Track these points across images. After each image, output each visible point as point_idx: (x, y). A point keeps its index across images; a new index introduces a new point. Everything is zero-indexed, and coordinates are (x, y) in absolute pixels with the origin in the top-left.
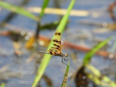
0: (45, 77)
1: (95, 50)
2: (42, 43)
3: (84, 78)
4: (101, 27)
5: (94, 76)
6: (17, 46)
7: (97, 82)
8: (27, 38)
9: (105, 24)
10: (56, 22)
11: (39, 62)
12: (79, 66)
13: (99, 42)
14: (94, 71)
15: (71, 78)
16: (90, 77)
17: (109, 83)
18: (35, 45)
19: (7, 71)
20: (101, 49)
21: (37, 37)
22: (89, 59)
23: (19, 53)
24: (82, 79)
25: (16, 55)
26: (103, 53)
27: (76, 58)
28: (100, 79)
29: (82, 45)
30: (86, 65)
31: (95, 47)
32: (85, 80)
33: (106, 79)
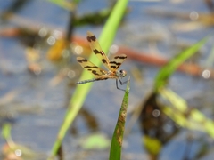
0: (84, 112)
1: (176, 63)
2: (78, 50)
3: (156, 113)
4: (187, 19)
5: (175, 110)
6: (32, 55)
7: (181, 121)
8: (51, 41)
9: (194, 14)
10: (104, 11)
11: (73, 85)
12: (147, 92)
13: (184, 49)
14: (174, 100)
15: (131, 114)
16: (168, 112)
17: (202, 123)
18: (65, 53)
19: (15, 102)
20: (187, 61)
21: (69, 38)
22: (166, 79)
23: (37, 68)
24: (153, 117)
25: (31, 72)
26: (190, 68)
27: (142, 77)
28: (187, 115)
29: (153, 53)
30: (159, 90)
31: (177, 57)
32: (159, 118)
33: (197, 116)
